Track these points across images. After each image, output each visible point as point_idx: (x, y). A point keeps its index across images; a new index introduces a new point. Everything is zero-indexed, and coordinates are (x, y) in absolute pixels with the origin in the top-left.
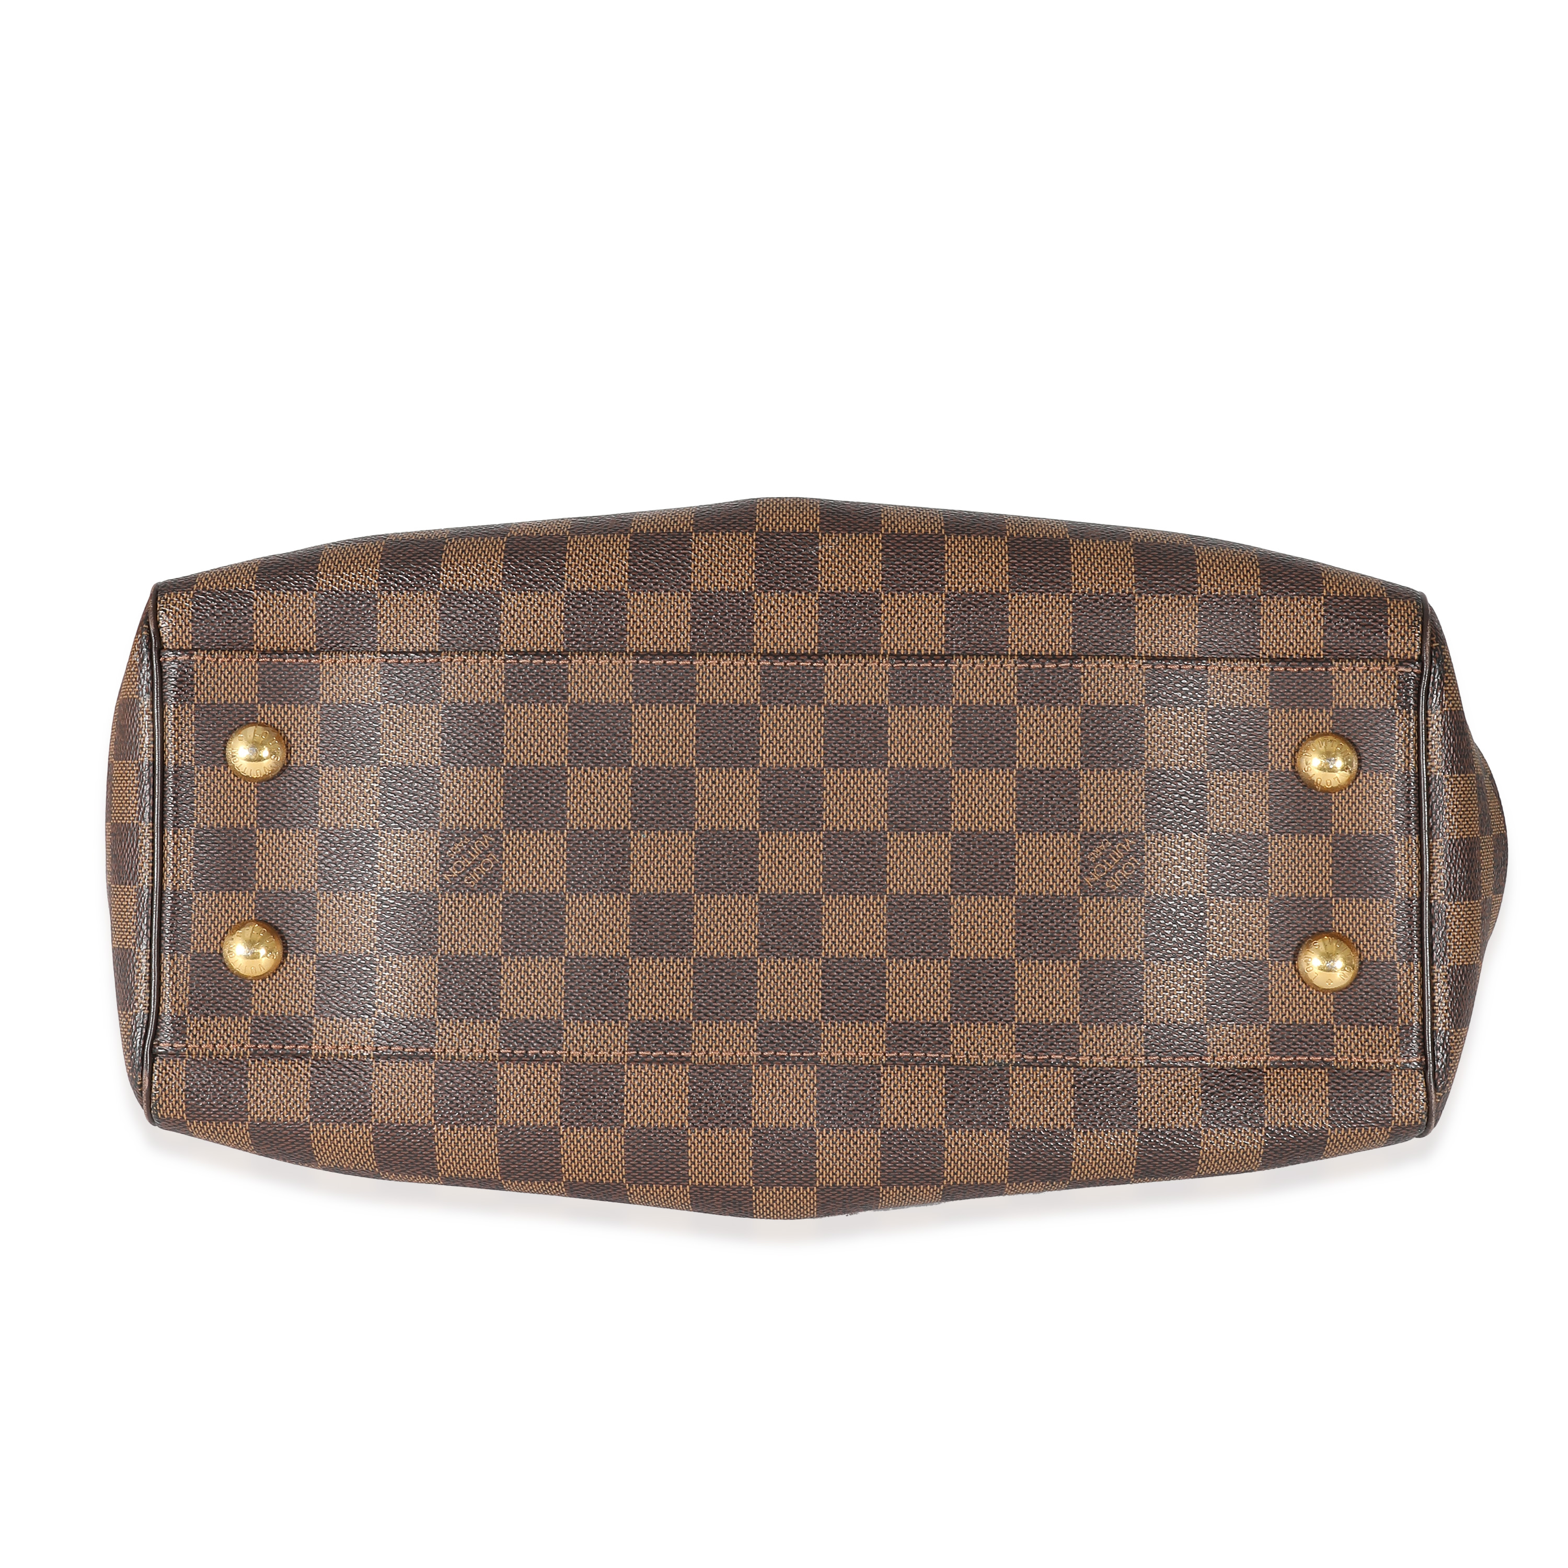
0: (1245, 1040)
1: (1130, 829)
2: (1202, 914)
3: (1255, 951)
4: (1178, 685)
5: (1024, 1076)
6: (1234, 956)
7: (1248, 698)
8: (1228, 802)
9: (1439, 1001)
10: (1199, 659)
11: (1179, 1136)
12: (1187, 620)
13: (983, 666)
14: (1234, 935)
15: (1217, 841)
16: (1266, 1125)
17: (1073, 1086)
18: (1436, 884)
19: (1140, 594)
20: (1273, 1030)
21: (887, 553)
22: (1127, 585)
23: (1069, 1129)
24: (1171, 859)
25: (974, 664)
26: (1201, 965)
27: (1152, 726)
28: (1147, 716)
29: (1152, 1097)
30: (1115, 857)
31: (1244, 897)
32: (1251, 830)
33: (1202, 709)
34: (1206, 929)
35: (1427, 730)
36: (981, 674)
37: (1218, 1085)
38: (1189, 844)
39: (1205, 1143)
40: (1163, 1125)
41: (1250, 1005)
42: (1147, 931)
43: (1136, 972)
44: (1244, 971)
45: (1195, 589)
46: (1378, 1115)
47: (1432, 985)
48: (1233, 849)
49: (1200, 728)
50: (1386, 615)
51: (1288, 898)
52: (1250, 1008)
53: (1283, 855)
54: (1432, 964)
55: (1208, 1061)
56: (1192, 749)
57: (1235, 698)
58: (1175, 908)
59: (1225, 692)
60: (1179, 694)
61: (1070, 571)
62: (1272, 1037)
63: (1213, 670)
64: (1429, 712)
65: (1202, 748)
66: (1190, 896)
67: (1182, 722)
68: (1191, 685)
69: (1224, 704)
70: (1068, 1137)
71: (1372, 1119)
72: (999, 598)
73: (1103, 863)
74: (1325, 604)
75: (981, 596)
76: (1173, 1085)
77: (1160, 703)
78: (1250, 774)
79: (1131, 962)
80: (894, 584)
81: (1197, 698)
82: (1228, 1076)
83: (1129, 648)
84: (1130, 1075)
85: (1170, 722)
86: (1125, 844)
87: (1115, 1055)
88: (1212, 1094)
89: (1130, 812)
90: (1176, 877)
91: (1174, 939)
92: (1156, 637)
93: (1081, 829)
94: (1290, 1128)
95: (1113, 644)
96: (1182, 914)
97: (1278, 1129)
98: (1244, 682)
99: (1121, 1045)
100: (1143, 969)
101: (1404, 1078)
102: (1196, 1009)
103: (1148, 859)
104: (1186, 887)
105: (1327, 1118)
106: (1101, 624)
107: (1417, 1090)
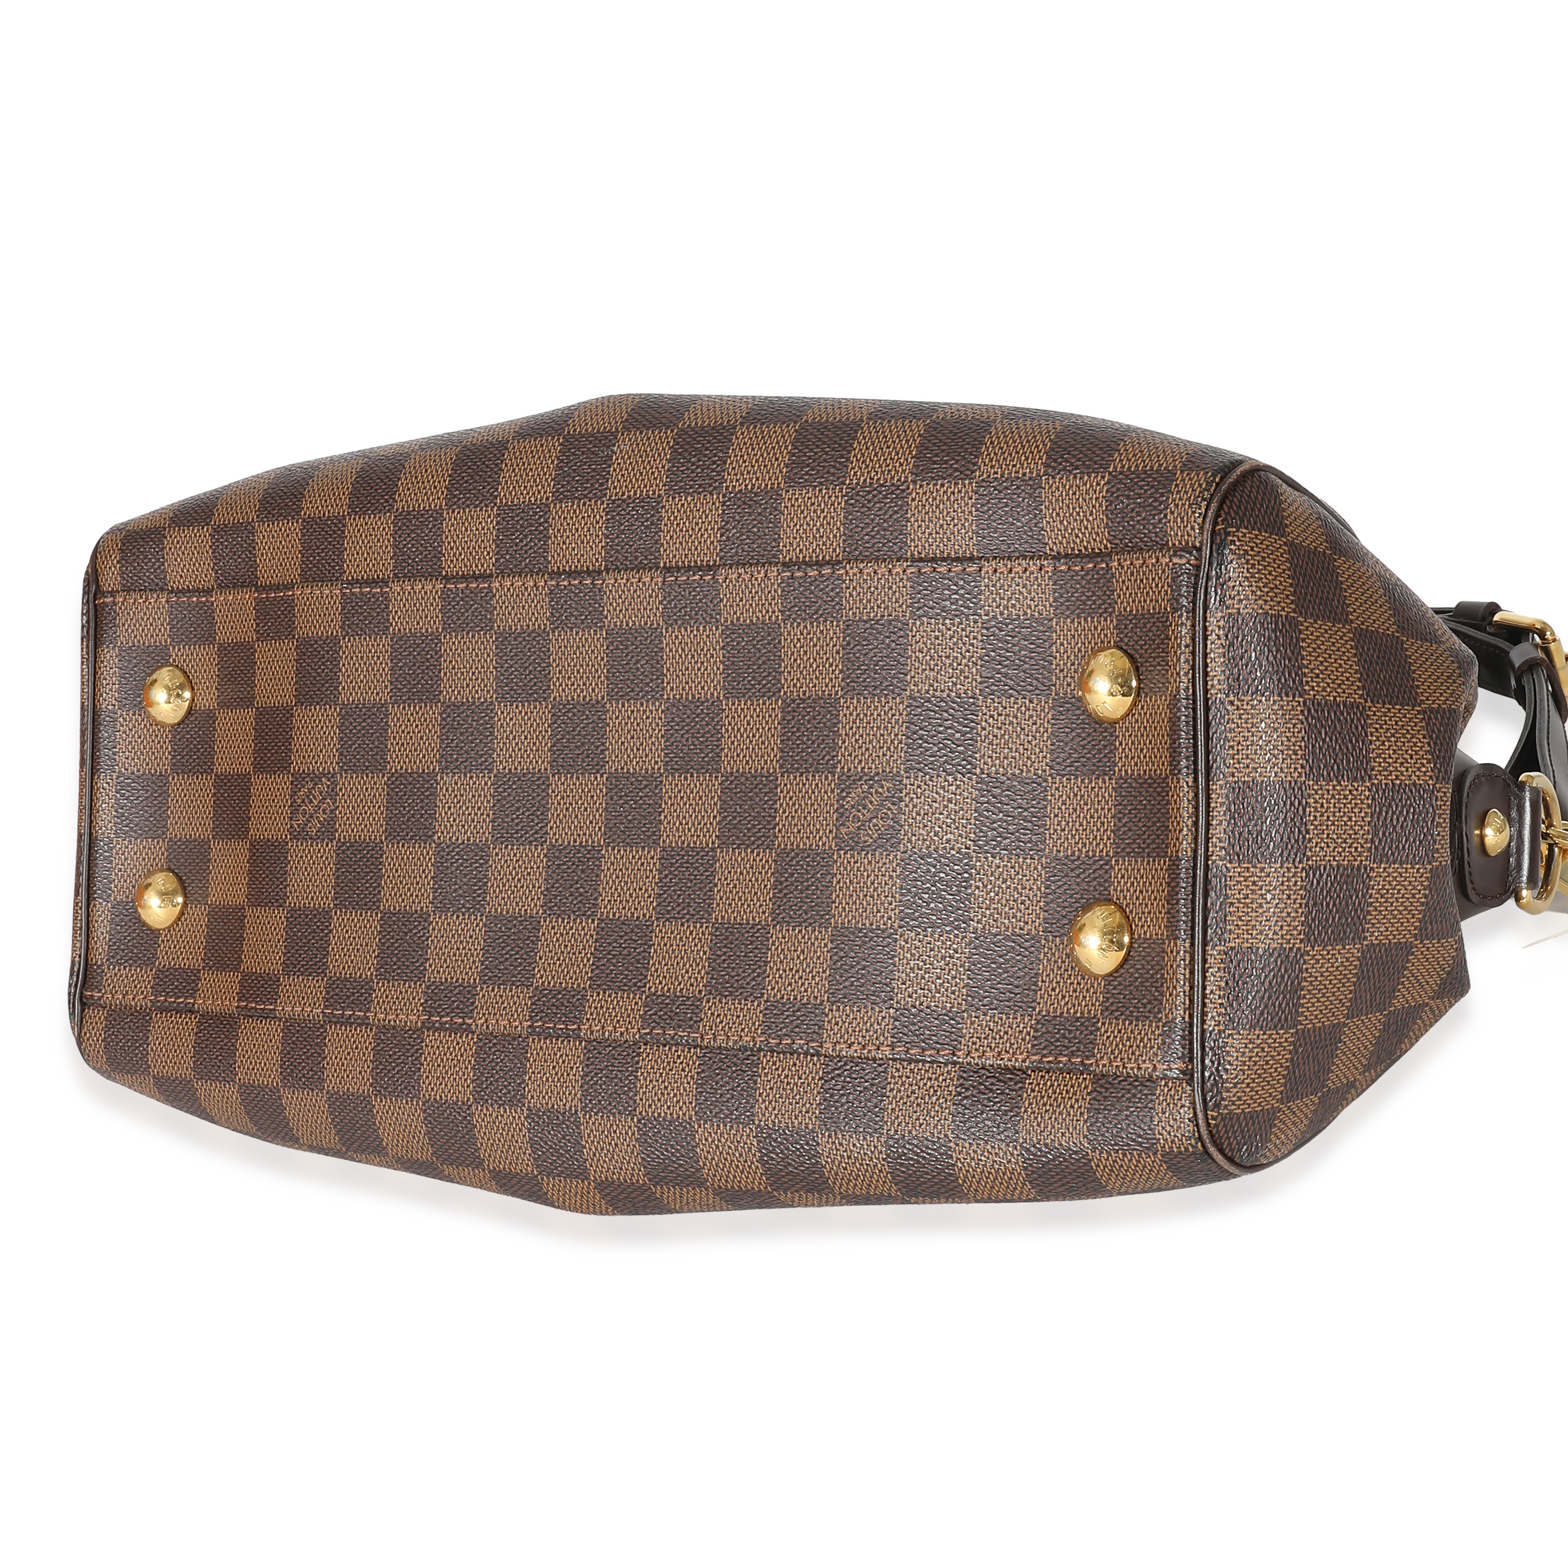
0: (1006, 1033)
1: (888, 770)
2: (966, 875)
3: (1027, 923)
4: (946, 592)
5: (774, 1064)
6: (1003, 929)
7: (1029, 607)
8: (1003, 736)
9: (1212, 992)
10: (971, 559)
11: (928, 1148)
12: (963, 512)
13: (747, 577)
14: (1004, 902)
15: (988, 784)
16: (1021, 1141)
17: (821, 1079)
18: (1214, 840)
19: (914, 482)
20: (1038, 1023)
21: (676, 451)
22: (904, 471)
23: (813, 1131)
24: (931, 807)
25: (740, 575)
26: (963, 937)
27: (917, 642)
28: (911, 631)
29: (901, 1098)
30: (871, 802)
31: (1018, 855)
32: (1029, 771)
33: (975, 622)
34: (970, 894)
35: (1205, 638)
36: (747, 586)
37: (974, 1087)
38: (953, 788)
39: (957, 1159)
40: (910, 1132)
41: (1017, 991)
42: (902, 895)
43: (889, 944)
44: (1013, 948)
45: (973, 472)
46: (1140, 1136)
47: (1204, 971)
48: (1007, 796)
49: (972, 645)
50: (1170, 491)
51: (1067, 857)
52: (1016, 994)
53: (1064, 803)
54: (1205, 944)
55: (961, 1057)
56: (962, 671)
57: (1014, 606)
58: (934, 867)
59: (1001, 599)
60: (948, 603)
61: (848, 459)
62: (1036, 1031)
63: (987, 572)
64: (1208, 615)
65: (974, 670)
66: (953, 852)
67: (952, 637)
68: (962, 592)
69: (1002, 614)
70: (813, 1139)
71: (1134, 1140)
72: (774, 494)
73: (859, 811)
74: (1108, 483)
75: (756, 494)
76: (925, 1084)
77: (926, 615)
78: (1031, 702)
79: (883, 931)
80: (676, 487)
81: (969, 608)
82: (988, 1077)
83: (901, 548)
84: (880, 1069)
85: (937, 638)
86: (882, 787)
87: (859, 1043)
88: (966, 1097)
89: (889, 749)
90: (937, 829)
91: (932, 905)
92: (930, 534)
93: (838, 770)
94: (1046, 1145)
95: (884, 545)
96: (942, 875)
97: (1034, 1146)
98: (1024, 586)
99: (867, 1031)
100: (896, 940)
101: (1170, 1090)
102: (953, 992)
103: (906, 806)
104: (948, 841)
105: (1085, 1136)
106: (873, 520)
107: (1183, 1106)
